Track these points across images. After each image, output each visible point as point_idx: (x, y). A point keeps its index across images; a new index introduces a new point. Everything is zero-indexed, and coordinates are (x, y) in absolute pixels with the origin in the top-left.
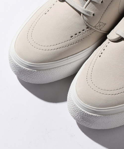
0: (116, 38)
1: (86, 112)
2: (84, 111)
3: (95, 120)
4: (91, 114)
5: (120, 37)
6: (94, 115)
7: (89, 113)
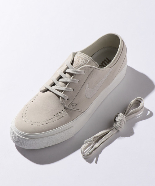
0: (44, 89)
1: (20, 136)
2: (19, 136)
3: (26, 142)
4: (23, 137)
5: (47, 88)
6: (25, 138)
7: (22, 137)
